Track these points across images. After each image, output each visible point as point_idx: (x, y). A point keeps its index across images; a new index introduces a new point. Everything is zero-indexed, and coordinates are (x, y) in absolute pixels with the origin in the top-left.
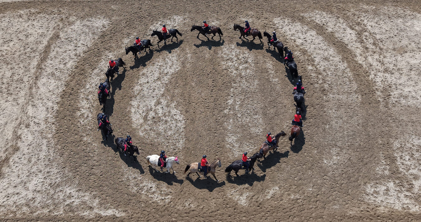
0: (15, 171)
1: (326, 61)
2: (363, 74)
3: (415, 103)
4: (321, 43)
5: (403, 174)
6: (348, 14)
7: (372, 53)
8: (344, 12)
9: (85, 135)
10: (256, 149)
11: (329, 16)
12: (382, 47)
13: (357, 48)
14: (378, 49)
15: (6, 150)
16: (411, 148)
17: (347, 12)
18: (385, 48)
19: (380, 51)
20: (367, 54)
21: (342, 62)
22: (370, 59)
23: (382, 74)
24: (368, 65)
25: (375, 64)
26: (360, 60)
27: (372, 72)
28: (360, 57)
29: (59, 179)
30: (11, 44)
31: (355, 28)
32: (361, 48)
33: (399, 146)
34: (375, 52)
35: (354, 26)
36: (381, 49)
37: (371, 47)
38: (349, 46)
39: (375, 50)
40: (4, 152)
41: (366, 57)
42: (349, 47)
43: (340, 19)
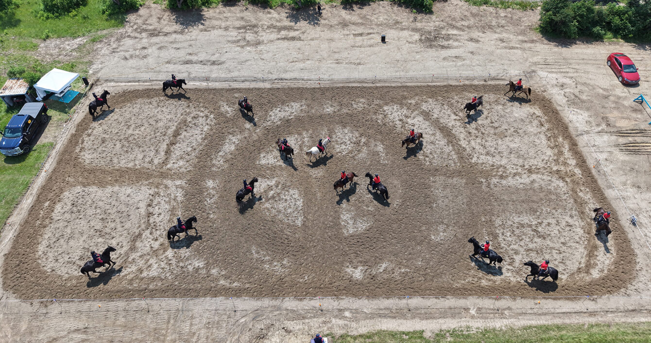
0: (148, 246)
1: (432, 145)
2: (467, 156)
3: (515, 183)
4: (428, 128)
5: (504, 249)
6: (452, 102)
7: (474, 138)
8: (448, 100)
9: (211, 212)
10: (369, 226)
11: (434, 103)
12: (484, 131)
13: (461, 132)
14: (480, 134)
15: (139, 226)
16: (511, 225)
17: (451, 99)
18: (486, 132)
19: (482, 135)
20: (470, 138)
21: (447, 146)
22: (473, 143)
23: (484, 156)
24: (472, 149)
25: (477, 147)
26: (463, 143)
27: (475, 155)
28: (464, 141)
29: (188, 253)
30: (142, 129)
31: (458, 114)
32: (464, 133)
33: (501, 224)
34: (477, 137)
35: (457, 113)
36: (483, 134)
37: (474, 131)
38: (453, 130)
39: (477, 135)
40: (137, 228)
41: (469, 141)
42: (453, 132)
43: (445, 106)
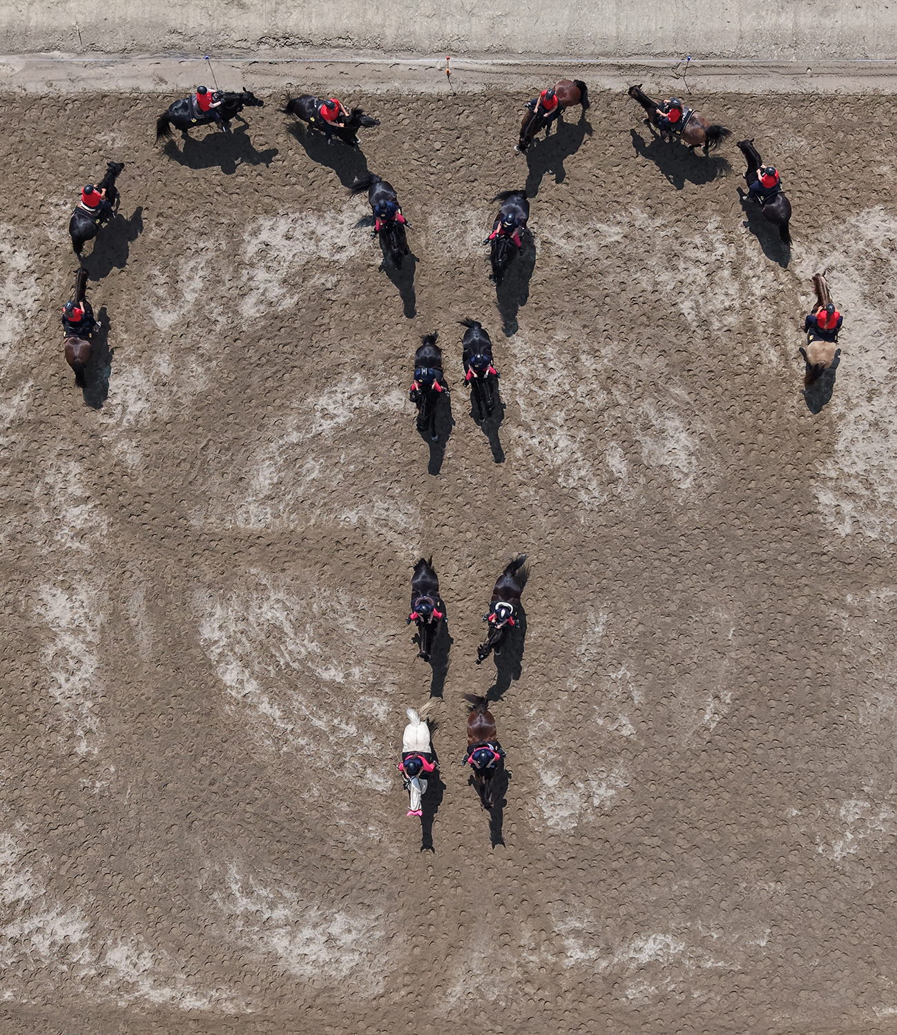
4: (871, 347)
